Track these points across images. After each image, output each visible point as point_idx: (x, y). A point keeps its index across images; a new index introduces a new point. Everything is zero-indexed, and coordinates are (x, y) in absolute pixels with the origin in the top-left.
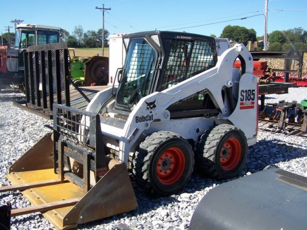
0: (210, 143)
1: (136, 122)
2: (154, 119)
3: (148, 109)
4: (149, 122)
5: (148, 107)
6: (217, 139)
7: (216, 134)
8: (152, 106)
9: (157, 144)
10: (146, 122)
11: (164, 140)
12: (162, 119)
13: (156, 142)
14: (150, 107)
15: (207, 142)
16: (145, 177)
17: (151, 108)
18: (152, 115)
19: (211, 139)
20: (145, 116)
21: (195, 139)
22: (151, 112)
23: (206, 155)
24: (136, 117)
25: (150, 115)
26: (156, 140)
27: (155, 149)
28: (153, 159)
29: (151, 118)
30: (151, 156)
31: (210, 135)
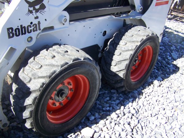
0: (120, 54)
1: (10, 37)
2: (42, 28)
3: (31, 12)
4: (34, 35)
5: (31, 9)
6: (131, 50)
7: (130, 42)
8: (37, 7)
9: (46, 77)
10: (27, 35)
11: (58, 70)
12: (57, 26)
13: (45, 74)
14: (34, 9)
15: (117, 52)
16: (28, 125)
17: (37, 11)
18: (39, 23)
19: (123, 49)
20: (26, 25)
21: (101, 44)
22: (37, 18)
23: (114, 68)
24: (8, 29)
25: (35, 22)
26: (44, 67)
27: (41, 87)
28: (38, 102)
29: (37, 27)
30: (35, 98)
31: (122, 43)
